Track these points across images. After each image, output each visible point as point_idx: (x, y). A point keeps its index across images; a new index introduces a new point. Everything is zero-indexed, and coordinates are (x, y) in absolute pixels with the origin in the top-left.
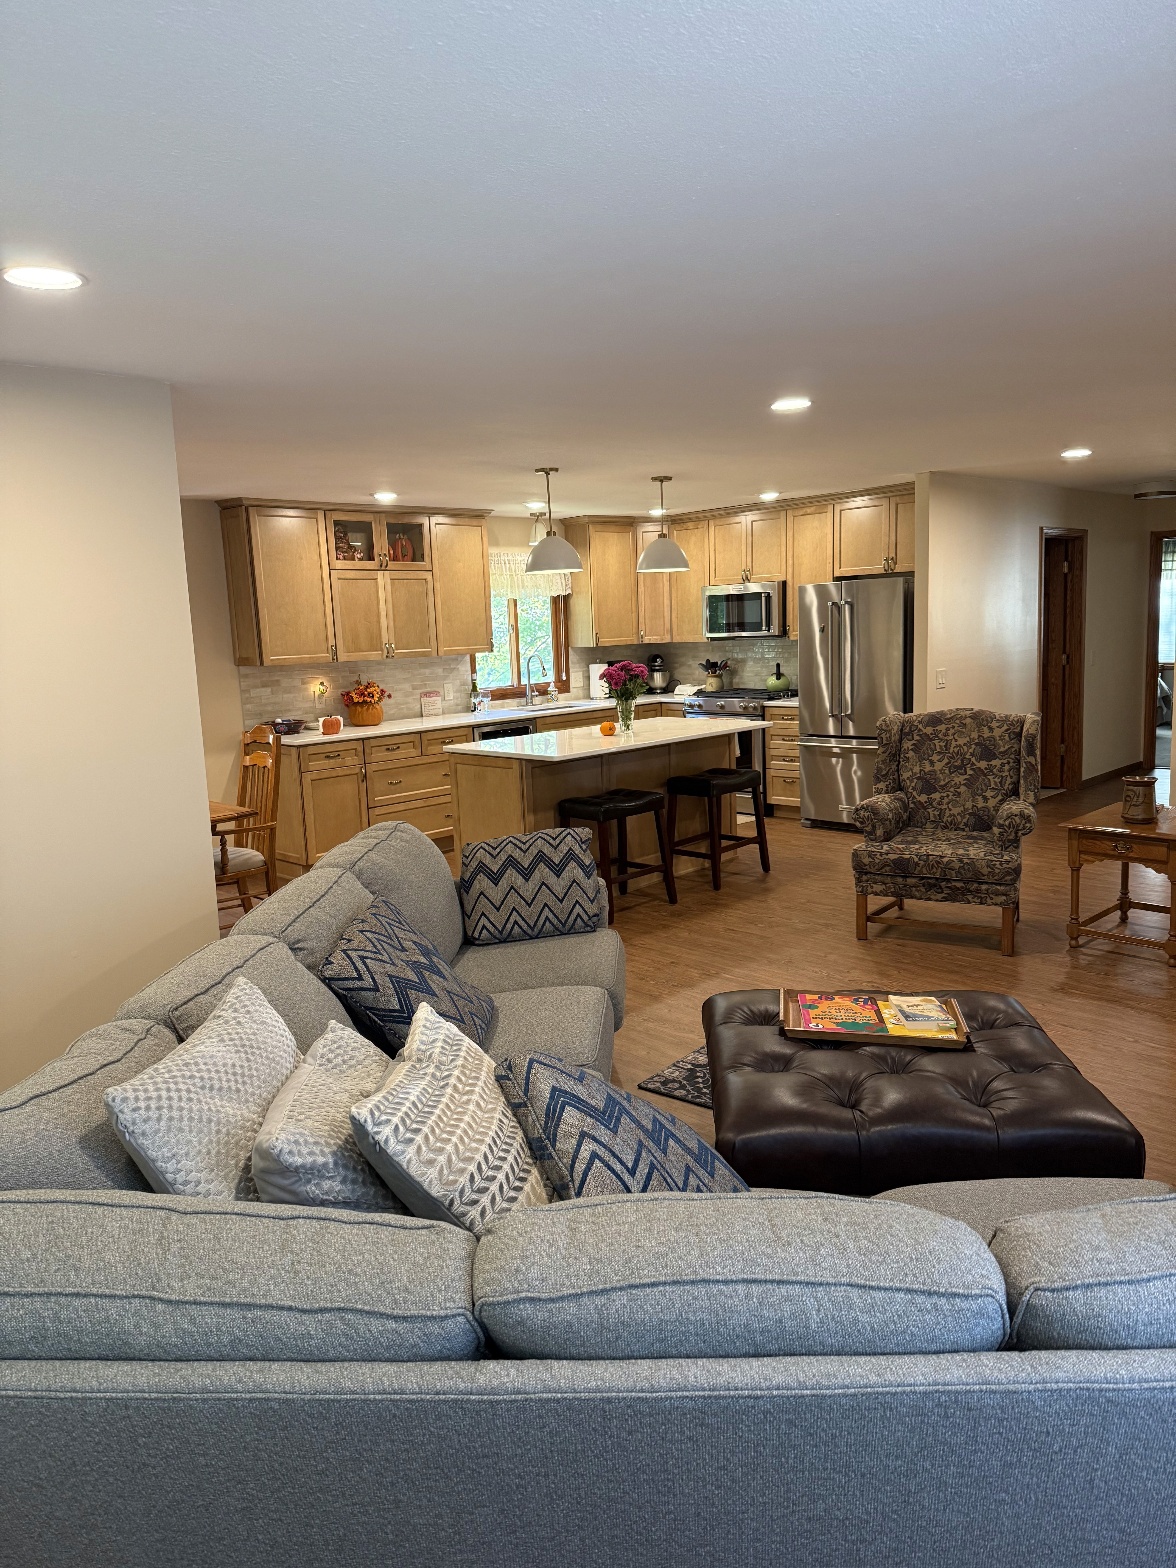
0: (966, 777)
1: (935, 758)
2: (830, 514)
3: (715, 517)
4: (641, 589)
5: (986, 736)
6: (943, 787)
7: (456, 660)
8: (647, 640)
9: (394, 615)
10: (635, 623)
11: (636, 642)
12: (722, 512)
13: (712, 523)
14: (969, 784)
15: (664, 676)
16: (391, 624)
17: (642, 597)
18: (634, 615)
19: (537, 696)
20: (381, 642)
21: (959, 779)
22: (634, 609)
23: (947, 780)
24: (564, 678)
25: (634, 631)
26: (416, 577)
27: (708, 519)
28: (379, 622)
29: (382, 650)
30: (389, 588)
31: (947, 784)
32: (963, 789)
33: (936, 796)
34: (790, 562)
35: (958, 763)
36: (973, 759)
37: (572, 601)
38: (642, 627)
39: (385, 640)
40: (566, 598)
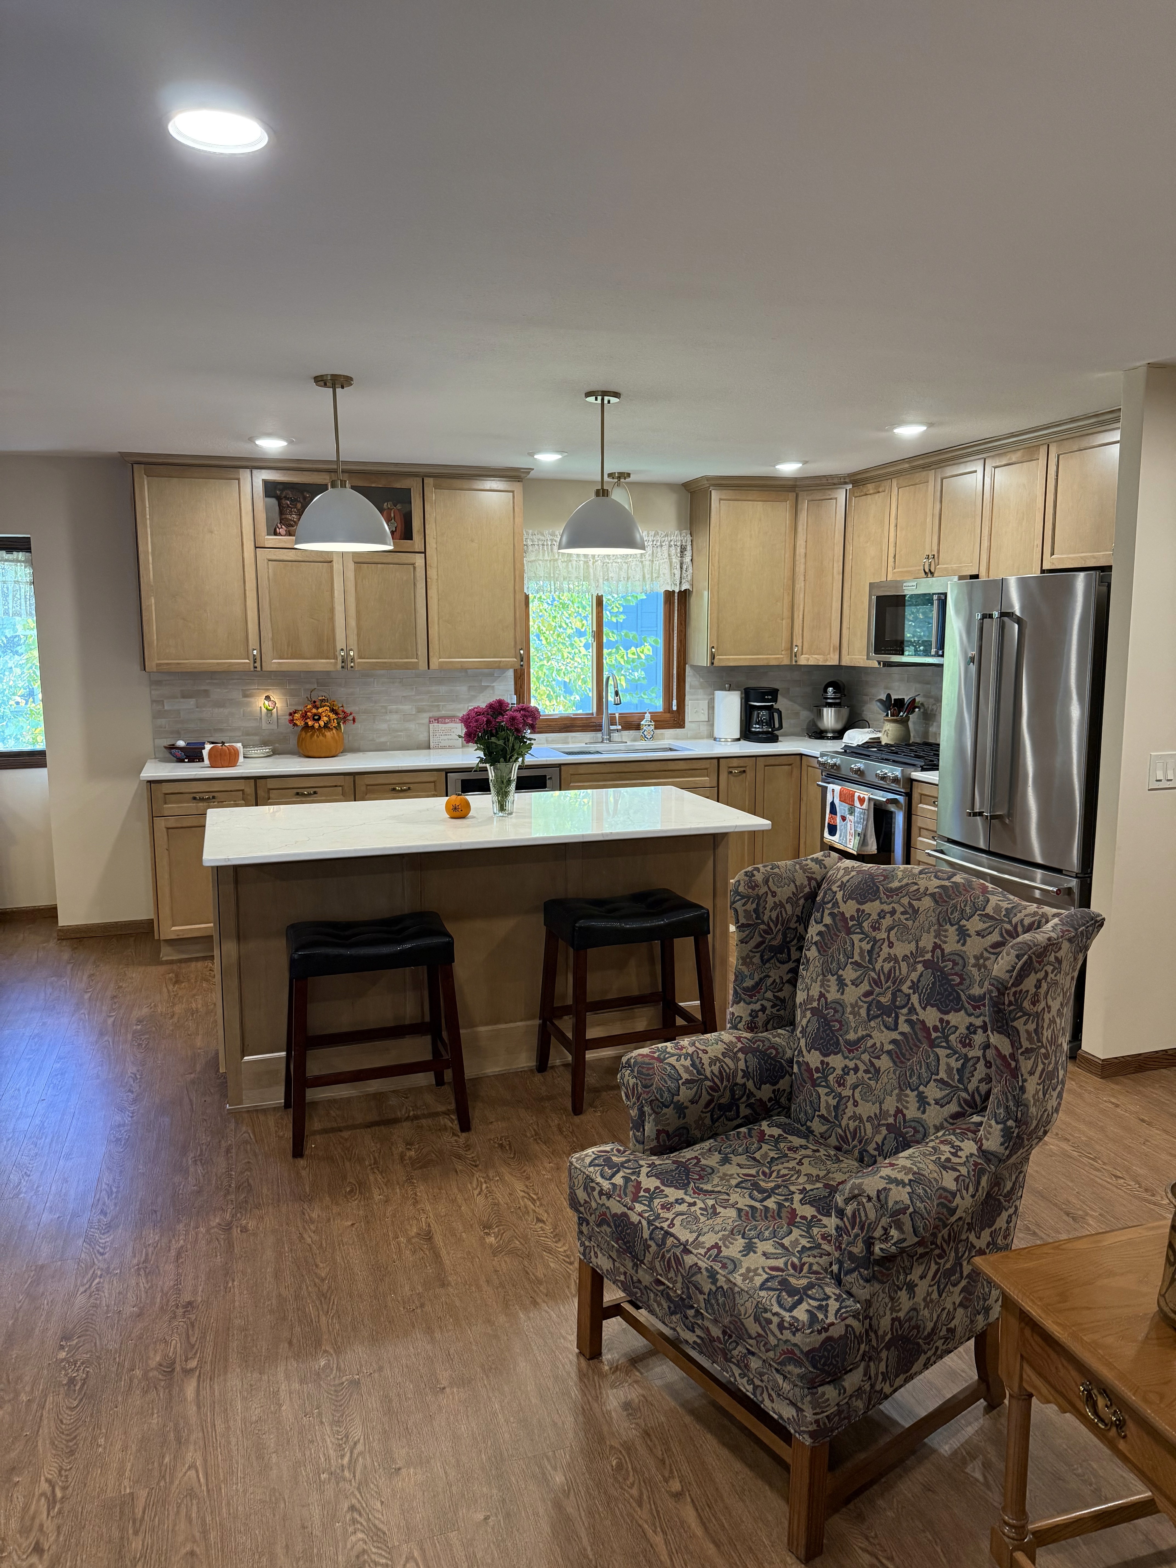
0: (895, 1035)
1: (849, 974)
2: (1042, 462)
3: (899, 474)
4: (800, 584)
5: (948, 949)
6: (853, 1046)
7: (492, 675)
8: (803, 660)
9: (358, 612)
10: (785, 634)
11: (786, 662)
12: (907, 466)
13: (894, 483)
14: (899, 1054)
15: (838, 714)
16: (353, 623)
17: (800, 597)
18: (785, 623)
19: (618, 730)
20: (335, 647)
21: (882, 1037)
22: (787, 613)
23: (860, 1033)
24: (675, 708)
25: (784, 645)
26: (396, 561)
27: (890, 476)
28: (332, 619)
29: (336, 658)
30: (351, 575)
31: (859, 1040)
32: (884, 1063)
33: (836, 1061)
34: (985, 544)
35: (885, 1000)
36: (915, 999)
37: (693, 600)
38: (797, 641)
39: (340, 643)
40: (684, 595)
